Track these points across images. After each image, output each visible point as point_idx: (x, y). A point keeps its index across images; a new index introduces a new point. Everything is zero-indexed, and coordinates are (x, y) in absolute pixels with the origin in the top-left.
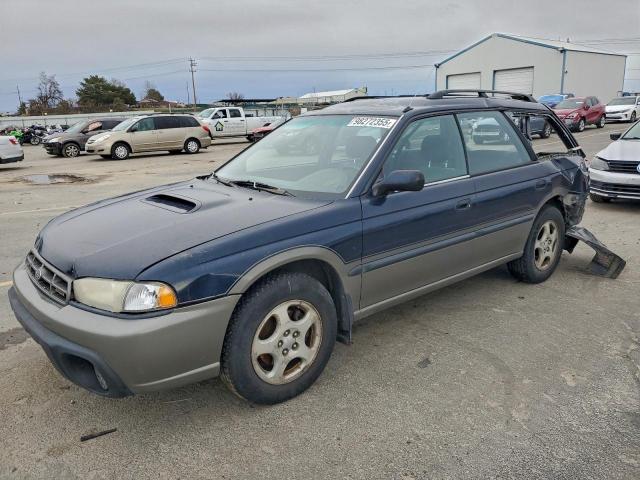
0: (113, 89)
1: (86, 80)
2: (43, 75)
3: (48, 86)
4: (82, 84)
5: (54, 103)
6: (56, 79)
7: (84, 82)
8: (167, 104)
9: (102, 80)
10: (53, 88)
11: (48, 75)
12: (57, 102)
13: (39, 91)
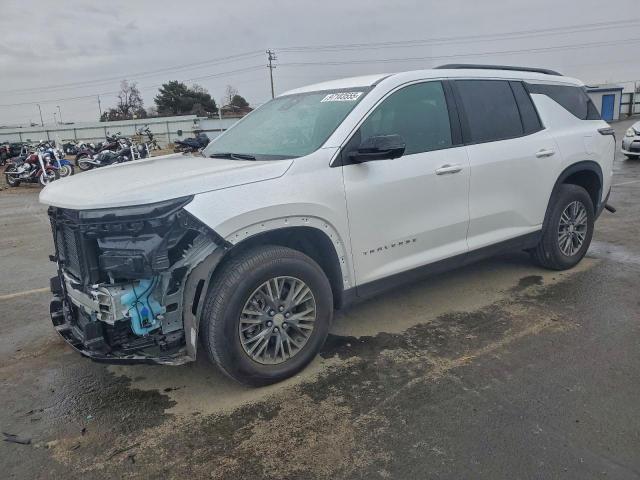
0: (192, 95)
1: (165, 86)
2: (124, 83)
3: (129, 95)
4: (161, 90)
6: (137, 88)
7: (163, 89)
9: (181, 86)
10: (134, 97)
11: (130, 83)
13: (119, 100)
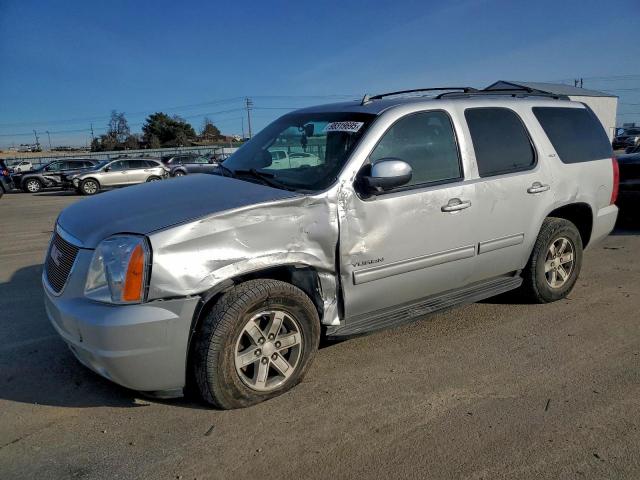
0: (175, 125)
1: (151, 117)
2: (114, 113)
3: (117, 123)
4: (148, 120)
5: (122, 139)
6: (125, 116)
7: (150, 119)
8: (224, 138)
9: (165, 117)
10: (121, 125)
11: (118, 113)
12: (125, 137)
13: (109, 128)
